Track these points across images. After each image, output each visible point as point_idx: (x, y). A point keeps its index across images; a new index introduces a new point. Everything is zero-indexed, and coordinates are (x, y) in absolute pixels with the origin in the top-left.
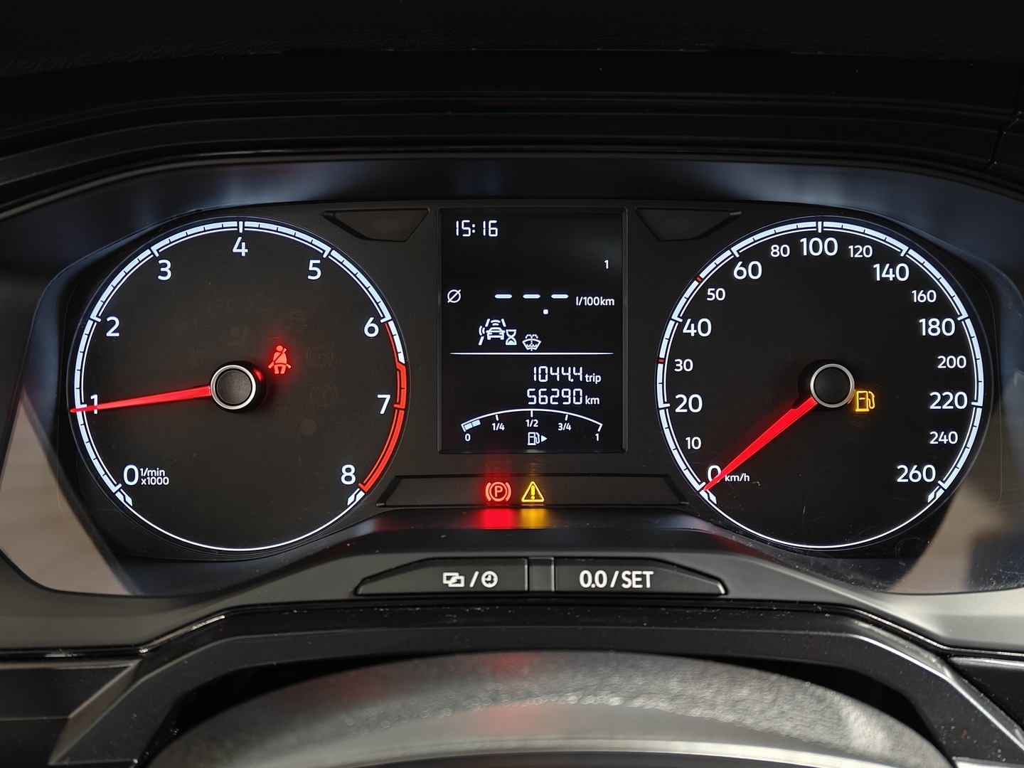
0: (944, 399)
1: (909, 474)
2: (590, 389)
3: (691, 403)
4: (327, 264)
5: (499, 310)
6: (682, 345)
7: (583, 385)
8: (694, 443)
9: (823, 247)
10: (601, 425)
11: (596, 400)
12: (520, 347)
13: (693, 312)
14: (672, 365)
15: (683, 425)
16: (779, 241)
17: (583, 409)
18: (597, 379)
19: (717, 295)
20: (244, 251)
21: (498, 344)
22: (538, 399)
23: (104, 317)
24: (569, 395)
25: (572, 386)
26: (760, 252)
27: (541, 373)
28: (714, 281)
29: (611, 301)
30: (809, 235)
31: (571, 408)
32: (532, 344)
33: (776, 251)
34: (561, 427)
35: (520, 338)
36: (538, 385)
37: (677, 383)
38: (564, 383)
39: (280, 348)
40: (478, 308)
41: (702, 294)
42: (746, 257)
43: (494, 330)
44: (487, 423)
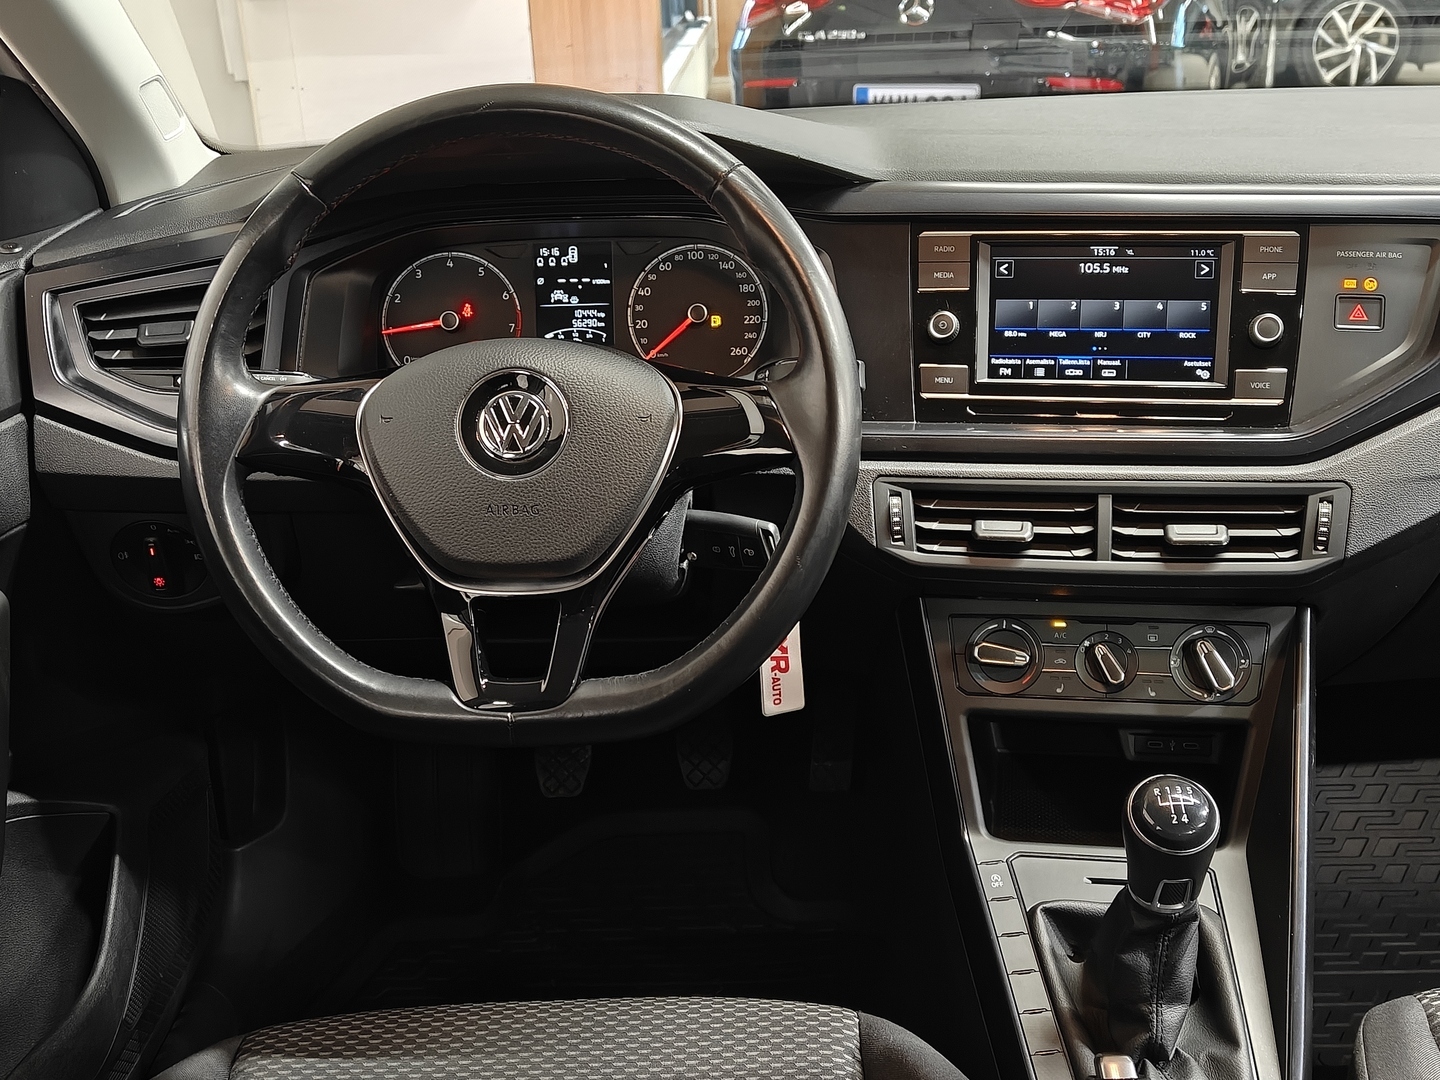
0: (750, 319)
1: (736, 352)
2: (600, 320)
3: (642, 324)
4: (486, 269)
5: (560, 287)
6: (638, 299)
7: (597, 318)
8: (644, 341)
9: (697, 255)
10: (605, 335)
11: (603, 324)
12: (569, 303)
13: (642, 286)
14: (634, 308)
15: (639, 333)
16: (678, 253)
17: (597, 328)
18: (603, 315)
19: (653, 277)
20: (451, 265)
21: (560, 301)
22: (577, 325)
23: (393, 295)
24: (592, 323)
25: (592, 318)
26: (670, 258)
27: (578, 313)
28: (651, 272)
29: (608, 282)
30: (691, 251)
31: (592, 328)
32: (575, 300)
33: (677, 258)
34: (588, 336)
35: (569, 298)
36: (577, 318)
37: (636, 316)
38: (589, 317)
39: (467, 305)
40: (552, 286)
41: (646, 277)
42: (664, 261)
43: (557, 295)
44: (556, 335)
